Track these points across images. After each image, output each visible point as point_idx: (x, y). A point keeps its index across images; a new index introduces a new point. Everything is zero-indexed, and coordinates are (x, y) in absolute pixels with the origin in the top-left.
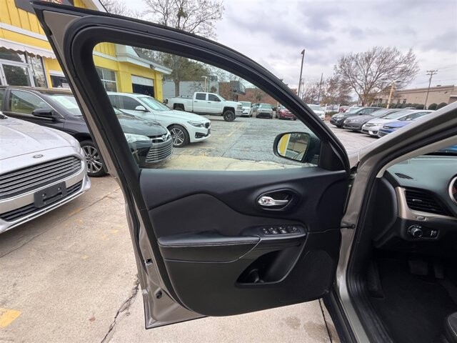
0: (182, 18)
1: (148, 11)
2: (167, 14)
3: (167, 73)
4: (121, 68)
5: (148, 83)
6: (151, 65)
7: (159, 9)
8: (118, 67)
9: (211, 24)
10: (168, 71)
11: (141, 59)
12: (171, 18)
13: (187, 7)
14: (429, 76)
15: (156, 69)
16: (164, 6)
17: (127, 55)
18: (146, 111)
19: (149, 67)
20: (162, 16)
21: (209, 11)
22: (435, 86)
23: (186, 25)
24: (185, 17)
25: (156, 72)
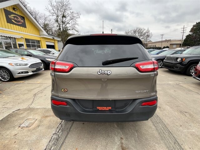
0: (64, 18)
1: (50, 15)
2: (58, 16)
3: (59, 40)
4: (42, 40)
5: (52, 44)
6: (53, 38)
7: (54, 14)
8: (41, 39)
9: (76, 20)
10: (59, 39)
11: (49, 36)
12: (60, 18)
13: (66, 14)
14: (162, 36)
15: (55, 39)
16: (56, 13)
17: (44, 35)
18: (54, 54)
19: (52, 38)
20: (56, 17)
21: (75, 15)
22: (165, 40)
23: (66, 21)
24: (65, 18)
25: (55, 40)
